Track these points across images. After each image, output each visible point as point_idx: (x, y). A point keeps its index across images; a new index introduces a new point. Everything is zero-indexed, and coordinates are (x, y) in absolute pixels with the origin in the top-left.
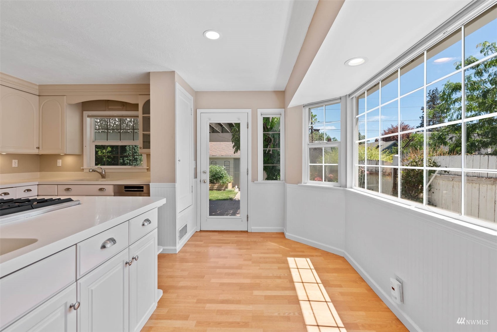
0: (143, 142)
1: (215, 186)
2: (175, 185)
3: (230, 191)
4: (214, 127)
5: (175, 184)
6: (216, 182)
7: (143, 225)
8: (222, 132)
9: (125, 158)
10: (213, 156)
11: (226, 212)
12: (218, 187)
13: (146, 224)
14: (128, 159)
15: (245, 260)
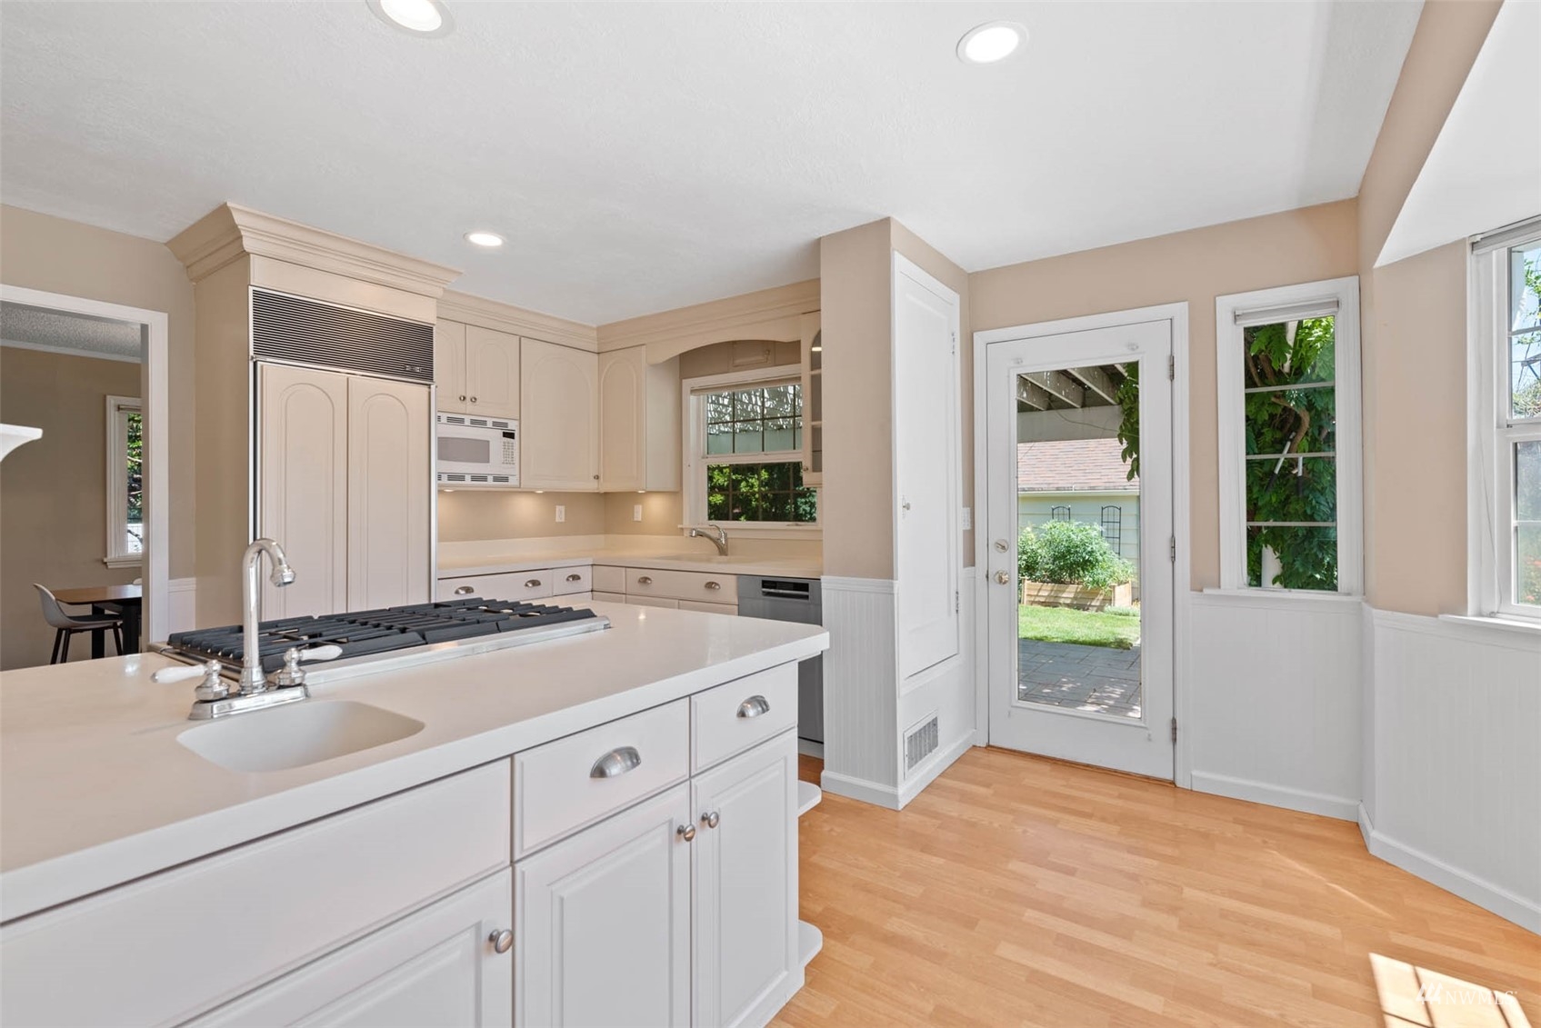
0: (813, 451)
1: (1064, 591)
2: (892, 587)
3: (1120, 614)
4: (1051, 389)
5: (892, 583)
6: (1068, 580)
7: (742, 714)
8: (1083, 406)
9: (799, 500)
10: (1058, 489)
11: (1095, 691)
12: (1075, 598)
13: (751, 712)
14: (806, 503)
15: (1147, 903)
